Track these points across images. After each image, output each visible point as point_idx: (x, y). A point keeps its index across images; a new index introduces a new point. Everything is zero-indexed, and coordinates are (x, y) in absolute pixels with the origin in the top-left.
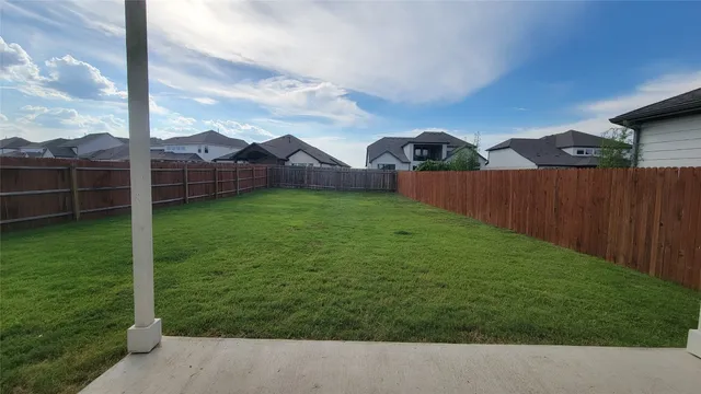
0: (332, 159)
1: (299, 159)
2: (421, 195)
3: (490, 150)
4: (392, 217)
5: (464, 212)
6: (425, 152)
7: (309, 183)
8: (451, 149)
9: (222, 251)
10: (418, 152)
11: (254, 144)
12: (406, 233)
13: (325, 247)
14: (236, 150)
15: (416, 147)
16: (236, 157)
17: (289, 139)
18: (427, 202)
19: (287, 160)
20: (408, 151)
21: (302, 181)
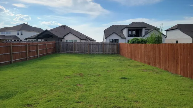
0: (86, 37)
1: (69, 38)
2: (132, 56)
3: (167, 30)
4: (118, 69)
5: (155, 65)
6: (134, 32)
7: (75, 50)
8: (147, 31)
9: (31, 92)
10: (130, 33)
11: (46, 31)
12: (125, 78)
13: (84, 88)
14: (37, 33)
15: (129, 30)
16: (37, 37)
17: (64, 27)
18: (135, 60)
19: (63, 38)
20: (125, 32)
21: (71, 50)
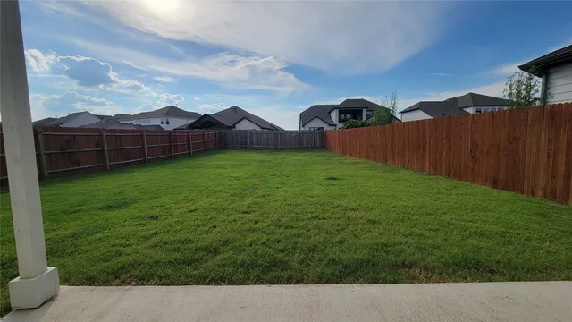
0: (272, 125)
1: (244, 126)
2: (346, 150)
3: (402, 112)
4: (323, 167)
5: (385, 160)
6: (349, 116)
7: (252, 144)
8: (369, 113)
10: (342, 116)
11: (206, 115)
12: (335, 179)
13: (261, 193)
14: (192, 121)
15: (341, 112)
16: (192, 126)
17: (235, 109)
18: (351, 155)
19: (234, 126)
20: (334, 116)
21: (246, 144)
